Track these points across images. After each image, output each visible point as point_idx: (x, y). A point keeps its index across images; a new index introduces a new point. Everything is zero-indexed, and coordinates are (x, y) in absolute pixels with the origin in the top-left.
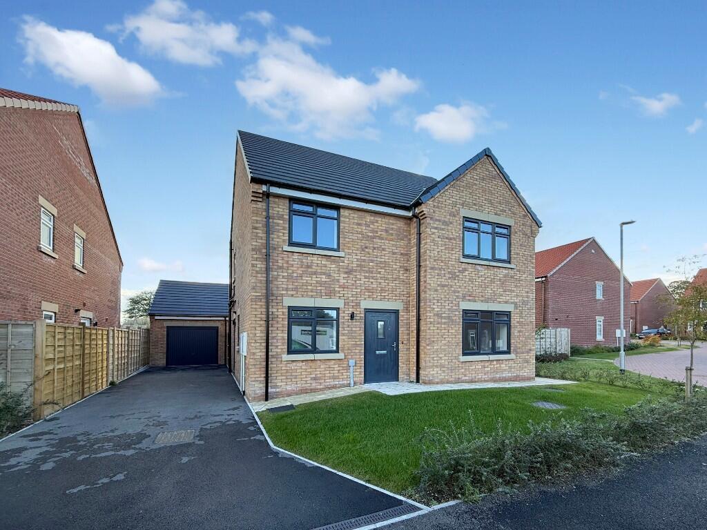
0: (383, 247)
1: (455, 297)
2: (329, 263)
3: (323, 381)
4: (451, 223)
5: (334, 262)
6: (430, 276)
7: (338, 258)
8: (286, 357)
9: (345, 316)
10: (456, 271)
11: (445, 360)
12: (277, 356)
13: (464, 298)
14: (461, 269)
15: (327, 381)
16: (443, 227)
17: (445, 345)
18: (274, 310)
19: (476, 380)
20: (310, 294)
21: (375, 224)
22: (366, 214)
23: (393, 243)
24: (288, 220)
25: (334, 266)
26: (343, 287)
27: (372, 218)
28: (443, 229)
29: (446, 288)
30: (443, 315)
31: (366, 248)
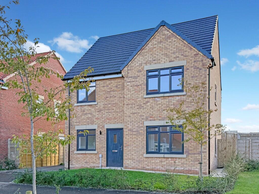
0: (115, 95)
1: (141, 119)
2: (91, 108)
3: (89, 164)
4: (139, 76)
5: (93, 107)
6: (126, 109)
7: (95, 105)
8: (76, 152)
9: (98, 133)
10: (142, 104)
11: (135, 156)
12: (73, 151)
13: (147, 119)
14: (145, 102)
15: (91, 164)
16: (133, 80)
17: (135, 147)
18: (72, 132)
19: (156, 169)
20: (84, 123)
21: (111, 84)
22: (107, 81)
23: (120, 92)
24: (76, 92)
25: (93, 109)
26: (97, 119)
27: (110, 82)
28: (133, 81)
29: (135, 115)
30: (134, 130)
31: (107, 98)
